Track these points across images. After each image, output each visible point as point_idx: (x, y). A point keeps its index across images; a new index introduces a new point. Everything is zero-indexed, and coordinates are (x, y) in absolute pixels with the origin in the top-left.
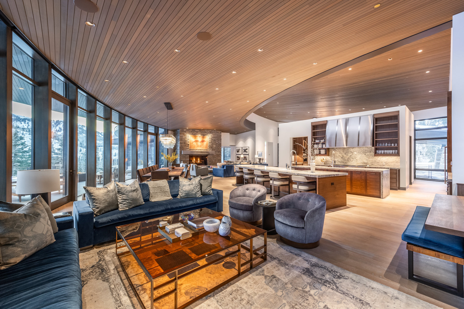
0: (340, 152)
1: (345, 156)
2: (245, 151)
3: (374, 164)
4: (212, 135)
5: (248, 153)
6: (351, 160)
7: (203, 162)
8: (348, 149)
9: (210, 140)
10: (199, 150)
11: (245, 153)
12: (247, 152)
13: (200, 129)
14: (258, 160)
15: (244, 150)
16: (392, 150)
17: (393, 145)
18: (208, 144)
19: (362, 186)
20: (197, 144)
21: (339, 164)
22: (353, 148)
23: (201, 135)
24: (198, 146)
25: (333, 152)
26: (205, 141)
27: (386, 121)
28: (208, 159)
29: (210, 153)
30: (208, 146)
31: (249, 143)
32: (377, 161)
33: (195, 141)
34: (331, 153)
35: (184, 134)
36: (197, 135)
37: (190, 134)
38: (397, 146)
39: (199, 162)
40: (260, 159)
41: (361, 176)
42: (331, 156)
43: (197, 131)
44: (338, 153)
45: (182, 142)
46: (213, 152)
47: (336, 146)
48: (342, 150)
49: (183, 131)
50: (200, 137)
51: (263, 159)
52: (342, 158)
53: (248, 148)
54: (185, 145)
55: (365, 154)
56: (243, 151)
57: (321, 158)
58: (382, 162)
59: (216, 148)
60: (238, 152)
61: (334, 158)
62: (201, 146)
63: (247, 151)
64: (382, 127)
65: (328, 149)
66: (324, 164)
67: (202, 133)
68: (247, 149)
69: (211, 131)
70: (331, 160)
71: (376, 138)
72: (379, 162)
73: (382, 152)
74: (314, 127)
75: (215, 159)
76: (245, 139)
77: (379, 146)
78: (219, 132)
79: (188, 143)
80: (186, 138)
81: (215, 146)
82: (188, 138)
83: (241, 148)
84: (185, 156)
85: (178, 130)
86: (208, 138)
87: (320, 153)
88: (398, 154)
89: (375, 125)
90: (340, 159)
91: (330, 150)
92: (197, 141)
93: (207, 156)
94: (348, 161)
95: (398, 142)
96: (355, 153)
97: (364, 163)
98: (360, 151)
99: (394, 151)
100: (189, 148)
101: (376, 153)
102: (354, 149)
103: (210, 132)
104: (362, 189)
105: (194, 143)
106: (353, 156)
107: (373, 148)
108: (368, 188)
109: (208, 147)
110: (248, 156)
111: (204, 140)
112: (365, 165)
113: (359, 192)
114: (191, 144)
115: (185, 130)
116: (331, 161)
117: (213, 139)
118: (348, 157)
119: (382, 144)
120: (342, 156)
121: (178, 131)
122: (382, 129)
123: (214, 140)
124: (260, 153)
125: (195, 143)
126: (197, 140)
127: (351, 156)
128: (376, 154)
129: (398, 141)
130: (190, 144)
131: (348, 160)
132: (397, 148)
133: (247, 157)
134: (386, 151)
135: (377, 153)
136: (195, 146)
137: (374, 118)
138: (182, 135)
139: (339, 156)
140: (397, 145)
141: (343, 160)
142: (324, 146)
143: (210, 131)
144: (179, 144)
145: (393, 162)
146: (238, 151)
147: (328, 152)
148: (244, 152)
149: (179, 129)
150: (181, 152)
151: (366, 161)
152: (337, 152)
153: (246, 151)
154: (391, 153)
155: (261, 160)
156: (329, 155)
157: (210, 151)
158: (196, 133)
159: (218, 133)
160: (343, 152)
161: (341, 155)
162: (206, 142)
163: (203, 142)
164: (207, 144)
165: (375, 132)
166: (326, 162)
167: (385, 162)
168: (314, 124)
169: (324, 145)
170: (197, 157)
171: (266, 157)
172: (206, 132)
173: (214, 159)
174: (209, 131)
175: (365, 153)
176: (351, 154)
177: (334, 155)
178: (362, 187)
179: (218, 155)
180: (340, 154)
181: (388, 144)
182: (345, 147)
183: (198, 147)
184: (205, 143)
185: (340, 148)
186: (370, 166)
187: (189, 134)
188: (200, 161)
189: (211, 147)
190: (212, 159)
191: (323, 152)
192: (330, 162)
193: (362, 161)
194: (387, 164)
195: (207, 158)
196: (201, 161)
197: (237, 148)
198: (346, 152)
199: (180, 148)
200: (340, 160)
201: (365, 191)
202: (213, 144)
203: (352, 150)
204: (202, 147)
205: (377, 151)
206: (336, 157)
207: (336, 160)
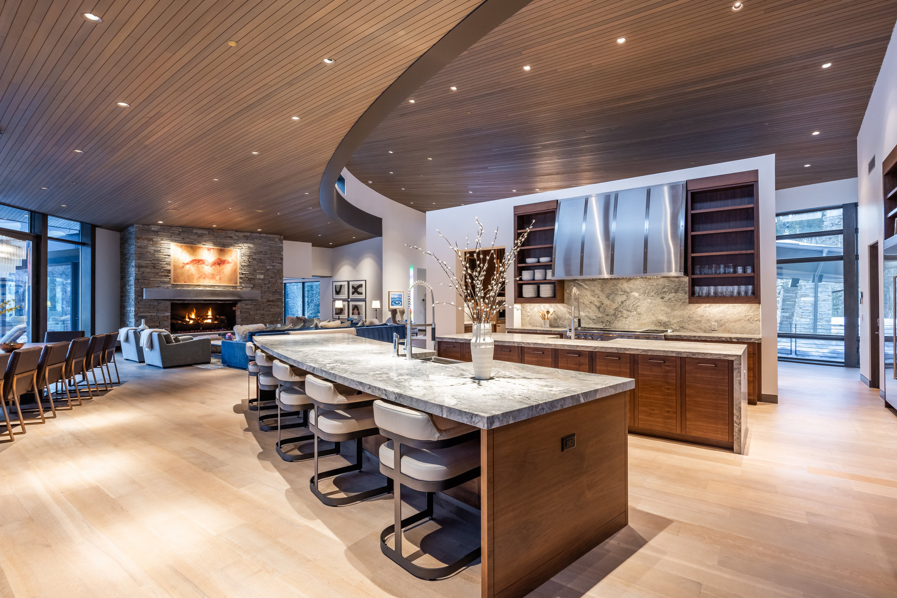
0: (594, 291)
1: (606, 302)
2: (356, 290)
3: (686, 326)
4: (251, 246)
5: (363, 297)
6: (625, 315)
7: (221, 321)
8: (615, 282)
9: (246, 258)
10: (206, 286)
11: (356, 296)
12: (361, 294)
13: (208, 226)
14: (389, 315)
15: (353, 287)
16: (739, 284)
17: (740, 270)
18: (239, 271)
19: (670, 407)
20: (198, 270)
21: (590, 326)
22: (630, 279)
23: (215, 244)
24: (203, 276)
25: (575, 290)
26: (229, 263)
27: (719, 203)
28: (238, 313)
29: (245, 297)
30: (239, 276)
31: (366, 270)
32: (694, 316)
33: (193, 261)
34: (570, 294)
35: (151, 240)
36: (202, 246)
37: (176, 241)
38: (752, 275)
39: (209, 321)
40: (394, 312)
41: (667, 372)
42: (568, 304)
43: (199, 232)
44: (588, 293)
45: (143, 263)
46: (257, 294)
47: (581, 273)
48: (599, 286)
49: (149, 231)
50: (209, 249)
51: (403, 313)
52: (599, 308)
53: (363, 283)
54: (156, 271)
55: (662, 298)
56: (351, 290)
57: (543, 309)
58: (709, 321)
59: (267, 282)
60: (338, 293)
61: (578, 308)
62: (213, 276)
63: (362, 290)
64: (709, 218)
65: (562, 283)
66: (551, 326)
67: (219, 240)
68: (361, 286)
69: (248, 234)
70: (568, 316)
71: (693, 252)
72: (700, 322)
73: (709, 293)
74: (522, 219)
75: (262, 312)
76: (356, 261)
77: (701, 274)
78: (277, 240)
79: (168, 268)
80: (159, 251)
81: (262, 277)
82: (166, 252)
83: (346, 283)
84: (156, 303)
85: (130, 228)
86: (238, 255)
87: (538, 296)
88: (755, 297)
89: (691, 212)
90: (593, 313)
91: (566, 286)
92: (198, 262)
93: (234, 303)
94: (616, 317)
95: (756, 262)
96: (636, 294)
97: (660, 323)
98: (649, 287)
99: (743, 288)
100: (169, 282)
101: (692, 294)
102: (631, 284)
103: (245, 236)
104: (669, 418)
105: (187, 267)
106: (628, 302)
107: (686, 279)
108: (689, 415)
109: (239, 280)
110: (363, 303)
111: (223, 258)
112: (662, 329)
113: (658, 428)
114: (179, 271)
115: (154, 228)
116: (569, 319)
117: (254, 257)
118: (615, 306)
119: (710, 268)
120: (598, 304)
121: (132, 229)
122: (709, 226)
123: (260, 261)
124: (396, 296)
125: (191, 269)
126: (199, 258)
127: (622, 303)
128: (694, 298)
129: (756, 260)
130: (175, 270)
131: (614, 315)
132: (753, 280)
133: (361, 306)
134: (720, 288)
135: (697, 295)
136: (192, 274)
137: (687, 191)
138: (146, 242)
139: (591, 303)
140: (753, 271)
141: (601, 315)
142: (549, 276)
143: (245, 234)
144: (133, 269)
145: (740, 320)
146: (338, 290)
147: (559, 292)
148: (353, 293)
149: (132, 225)
150: (139, 294)
151: (664, 318)
152: (585, 292)
153: (359, 290)
154: (735, 293)
155: (398, 314)
156: (562, 301)
157: (245, 290)
158: (195, 237)
159: (271, 240)
160: (602, 291)
161: (595, 300)
162: (232, 265)
163: (219, 264)
164: (235, 271)
165: (691, 233)
166: (555, 320)
167: (716, 321)
168: (521, 212)
169: (549, 272)
170: (201, 306)
171: (412, 307)
172: (231, 237)
173: (258, 312)
174: (241, 235)
175: (661, 293)
176: (624, 297)
177: (577, 299)
178: (668, 412)
179: (272, 301)
180: (593, 299)
181: (725, 267)
182: (606, 275)
183: (202, 280)
184: (227, 269)
185: (593, 280)
186: (677, 331)
187: (172, 240)
188: (213, 319)
189: (250, 280)
190: (252, 313)
191: (546, 291)
192: (566, 322)
193: (653, 318)
194: (723, 327)
195: (234, 308)
196: (216, 319)
197: (335, 284)
198: (609, 292)
199: (137, 279)
200: (592, 315)
201: (679, 425)
202: (255, 270)
203: (626, 286)
204: (217, 278)
205: (697, 288)
206: (581, 305)
207: (582, 314)
